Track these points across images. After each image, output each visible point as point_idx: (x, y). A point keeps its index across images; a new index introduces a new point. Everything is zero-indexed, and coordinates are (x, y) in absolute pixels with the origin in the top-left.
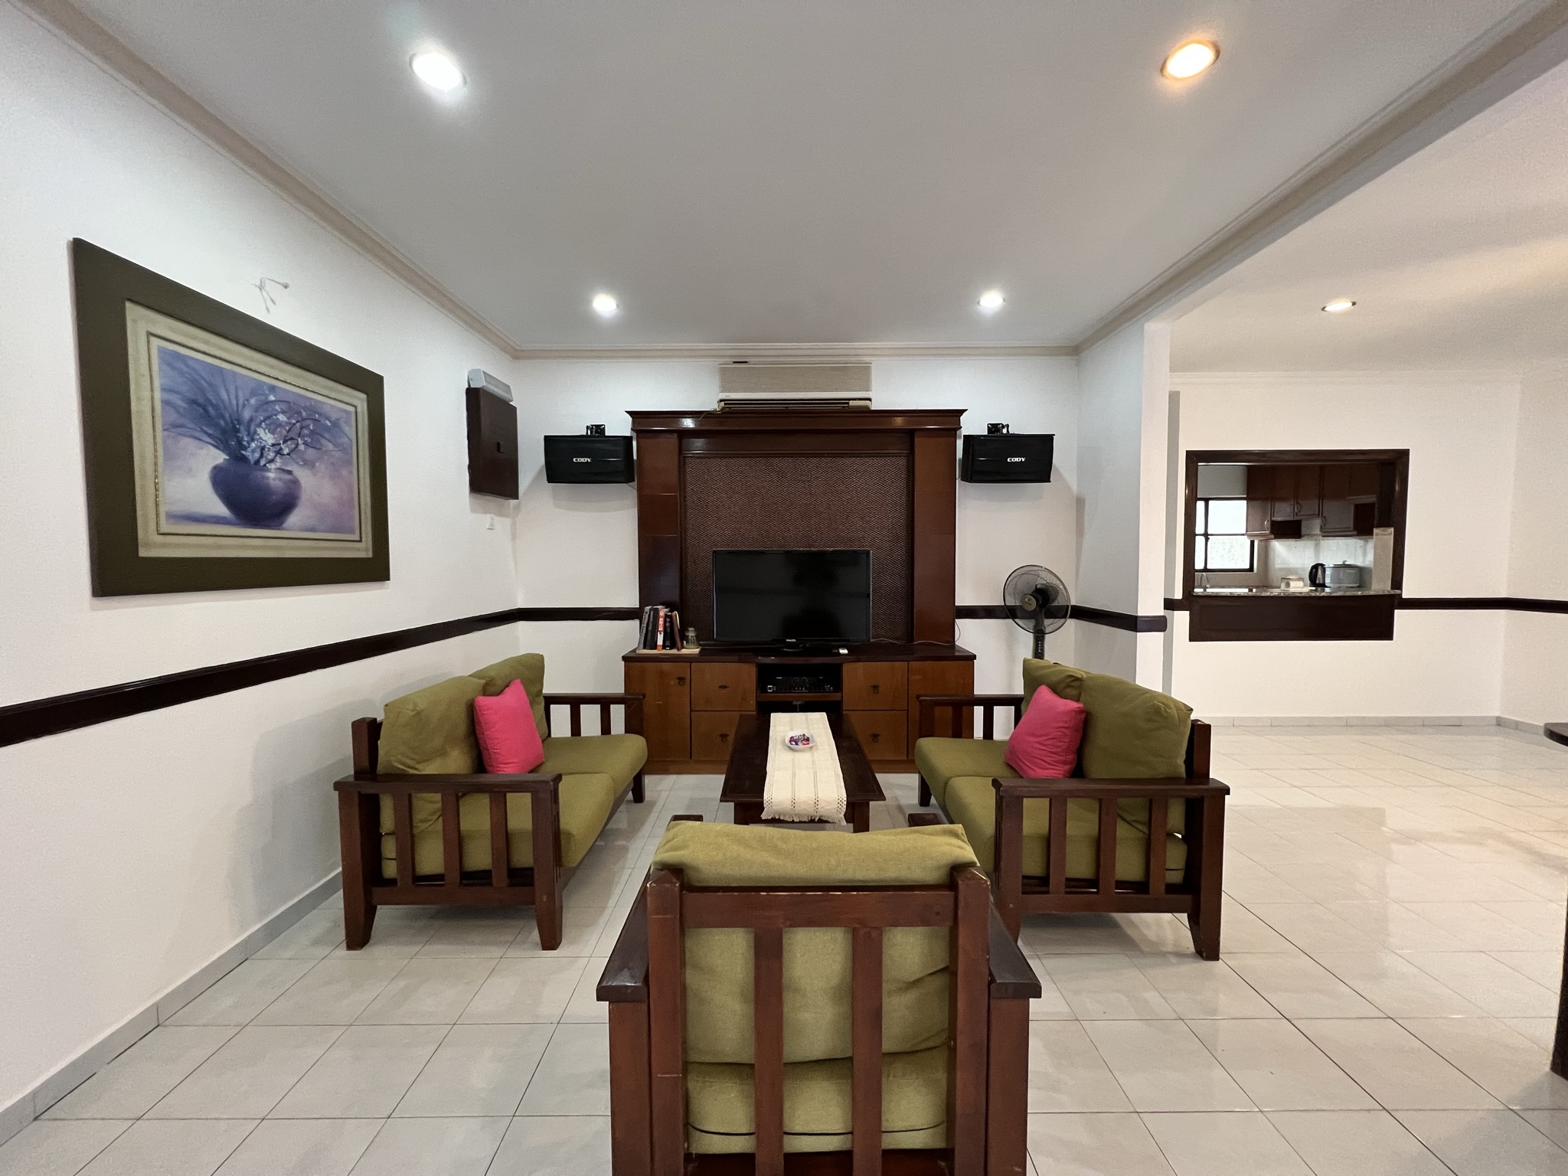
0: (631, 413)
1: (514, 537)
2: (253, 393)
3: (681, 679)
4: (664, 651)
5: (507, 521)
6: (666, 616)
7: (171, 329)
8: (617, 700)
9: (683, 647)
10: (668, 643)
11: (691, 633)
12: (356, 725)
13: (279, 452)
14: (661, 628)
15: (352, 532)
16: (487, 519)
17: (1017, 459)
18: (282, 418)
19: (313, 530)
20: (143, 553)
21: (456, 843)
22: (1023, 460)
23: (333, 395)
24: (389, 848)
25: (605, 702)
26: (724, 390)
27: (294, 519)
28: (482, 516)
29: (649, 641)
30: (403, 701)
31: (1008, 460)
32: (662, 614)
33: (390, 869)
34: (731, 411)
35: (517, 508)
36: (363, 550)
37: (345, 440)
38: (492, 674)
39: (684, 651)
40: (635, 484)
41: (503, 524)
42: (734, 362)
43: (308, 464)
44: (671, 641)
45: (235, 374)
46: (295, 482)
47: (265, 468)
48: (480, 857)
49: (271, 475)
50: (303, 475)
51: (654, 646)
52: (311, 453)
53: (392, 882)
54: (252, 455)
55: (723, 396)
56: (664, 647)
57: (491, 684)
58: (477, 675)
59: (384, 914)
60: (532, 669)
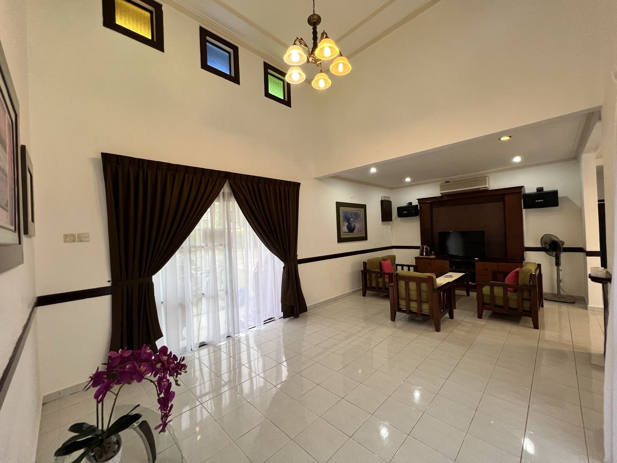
0: (418, 199)
1: (392, 229)
2: (350, 214)
3: (429, 264)
4: (425, 257)
5: (390, 226)
6: (426, 248)
7: (343, 208)
8: (412, 266)
9: (431, 256)
10: (426, 255)
11: (433, 253)
12: (363, 262)
13: (353, 221)
14: (424, 251)
15: (362, 232)
16: (385, 226)
17: (540, 201)
18: (353, 216)
19: (357, 232)
20: (341, 237)
21: (377, 283)
22: (542, 201)
23: (359, 210)
24: (368, 282)
25: (409, 266)
26: (441, 191)
27: (355, 231)
28: (384, 226)
29: (422, 254)
30: (370, 259)
31: (536, 201)
32: (425, 247)
33: (368, 285)
34: (443, 195)
35: (393, 223)
36: (364, 235)
37: (361, 217)
38: (384, 257)
39: (431, 257)
40: (419, 216)
41: (389, 227)
42: (446, 182)
43: (356, 222)
44: (427, 254)
45: (349, 212)
46: (355, 226)
47: (352, 224)
48: (381, 285)
49: (352, 225)
50: (356, 224)
51: (423, 255)
52: (357, 220)
53: (368, 287)
54: (350, 223)
55: (441, 192)
56: (425, 255)
57: (384, 259)
58: (382, 257)
59: (368, 292)
60: (393, 258)
